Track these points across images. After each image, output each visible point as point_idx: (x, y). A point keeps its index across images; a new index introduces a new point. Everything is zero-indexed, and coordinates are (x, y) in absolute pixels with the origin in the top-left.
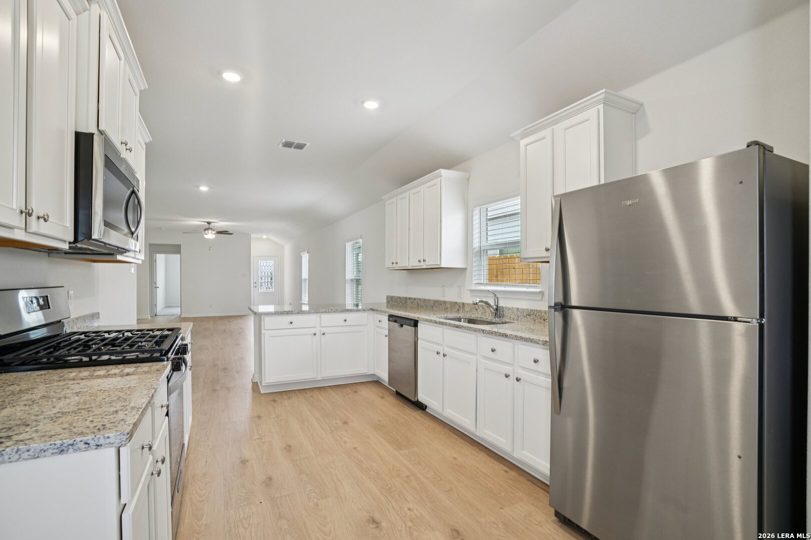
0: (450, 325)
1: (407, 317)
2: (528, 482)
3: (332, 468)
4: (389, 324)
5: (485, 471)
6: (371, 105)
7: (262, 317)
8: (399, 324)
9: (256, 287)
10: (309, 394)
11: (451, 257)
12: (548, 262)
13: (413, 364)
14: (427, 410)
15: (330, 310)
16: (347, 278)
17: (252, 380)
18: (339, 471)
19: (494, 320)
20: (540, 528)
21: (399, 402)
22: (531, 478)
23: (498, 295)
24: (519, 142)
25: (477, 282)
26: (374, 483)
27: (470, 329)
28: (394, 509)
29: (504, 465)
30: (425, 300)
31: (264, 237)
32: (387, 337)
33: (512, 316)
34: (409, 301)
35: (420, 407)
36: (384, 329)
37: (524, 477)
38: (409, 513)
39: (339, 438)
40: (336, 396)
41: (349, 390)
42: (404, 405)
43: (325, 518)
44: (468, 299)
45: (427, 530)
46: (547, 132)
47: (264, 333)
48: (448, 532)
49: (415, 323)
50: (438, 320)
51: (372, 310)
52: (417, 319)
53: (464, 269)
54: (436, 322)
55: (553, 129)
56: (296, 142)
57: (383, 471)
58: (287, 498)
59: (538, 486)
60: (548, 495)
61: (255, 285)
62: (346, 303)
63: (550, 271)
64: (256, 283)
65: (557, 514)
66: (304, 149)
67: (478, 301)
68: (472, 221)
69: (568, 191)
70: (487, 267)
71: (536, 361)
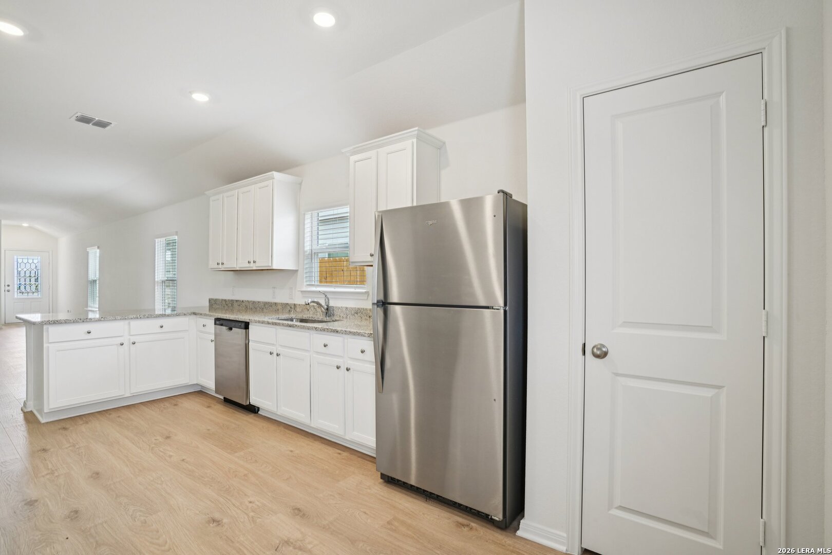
0: (283, 325)
1: (237, 319)
2: (359, 459)
3: (158, 484)
4: (215, 328)
5: (320, 457)
6: (200, 98)
7: (45, 327)
8: (227, 328)
9: (8, 291)
10: (114, 415)
11: (282, 259)
12: (372, 266)
13: (244, 367)
14: (259, 413)
15: (142, 316)
16: (156, 280)
17: (22, 410)
18: (167, 485)
19: (325, 319)
20: (369, 491)
21: (227, 408)
22: (360, 455)
23: (329, 296)
24: (349, 158)
25: (308, 283)
26: (209, 488)
27: (304, 327)
28: (234, 505)
29: (336, 448)
30: (254, 302)
31: (25, 225)
32: (214, 342)
33: (342, 315)
34: (235, 304)
35: (252, 410)
36: (209, 333)
37: (355, 455)
38: (250, 505)
39: (162, 454)
40: (152, 413)
41: (167, 404)
42: (234, 411)
43: (158, 532)
44: (300, 300)
45: (270, 515)
46: (372, 153)
47: (48, 347)
48: (290, 512)
49: (246, 326)
50: (270, 321)
51: (195, 314)
52: (248, 321)
53: (296, 271)
54: (268, 323)
55: (378, 152)
56: (97, 119)
57: (219, 475)
58: (105, 525)
59: (367, 460)
60: (375, 465)
61: (7, 288)
62: (156, 308)
63: (373, 274)
64: (8, 286)
65: (383, 476)
66: (108, 128)
67: (309, 302)
68: (304, 225)
69: (388, 209)
70: (317, 269)
71: (363, 352)
